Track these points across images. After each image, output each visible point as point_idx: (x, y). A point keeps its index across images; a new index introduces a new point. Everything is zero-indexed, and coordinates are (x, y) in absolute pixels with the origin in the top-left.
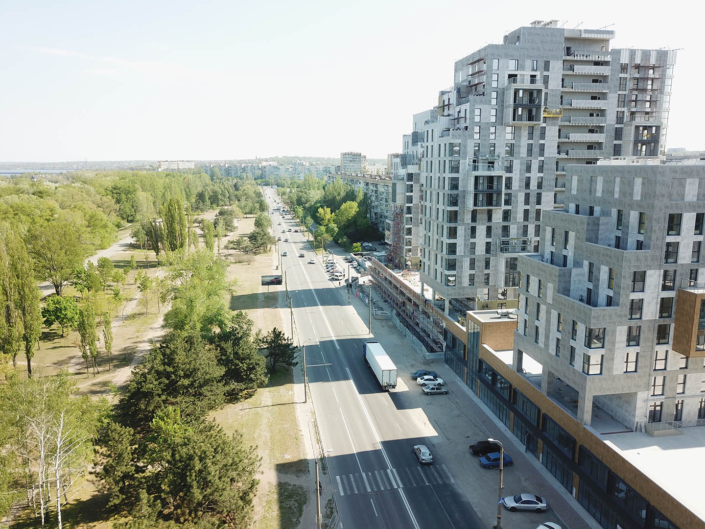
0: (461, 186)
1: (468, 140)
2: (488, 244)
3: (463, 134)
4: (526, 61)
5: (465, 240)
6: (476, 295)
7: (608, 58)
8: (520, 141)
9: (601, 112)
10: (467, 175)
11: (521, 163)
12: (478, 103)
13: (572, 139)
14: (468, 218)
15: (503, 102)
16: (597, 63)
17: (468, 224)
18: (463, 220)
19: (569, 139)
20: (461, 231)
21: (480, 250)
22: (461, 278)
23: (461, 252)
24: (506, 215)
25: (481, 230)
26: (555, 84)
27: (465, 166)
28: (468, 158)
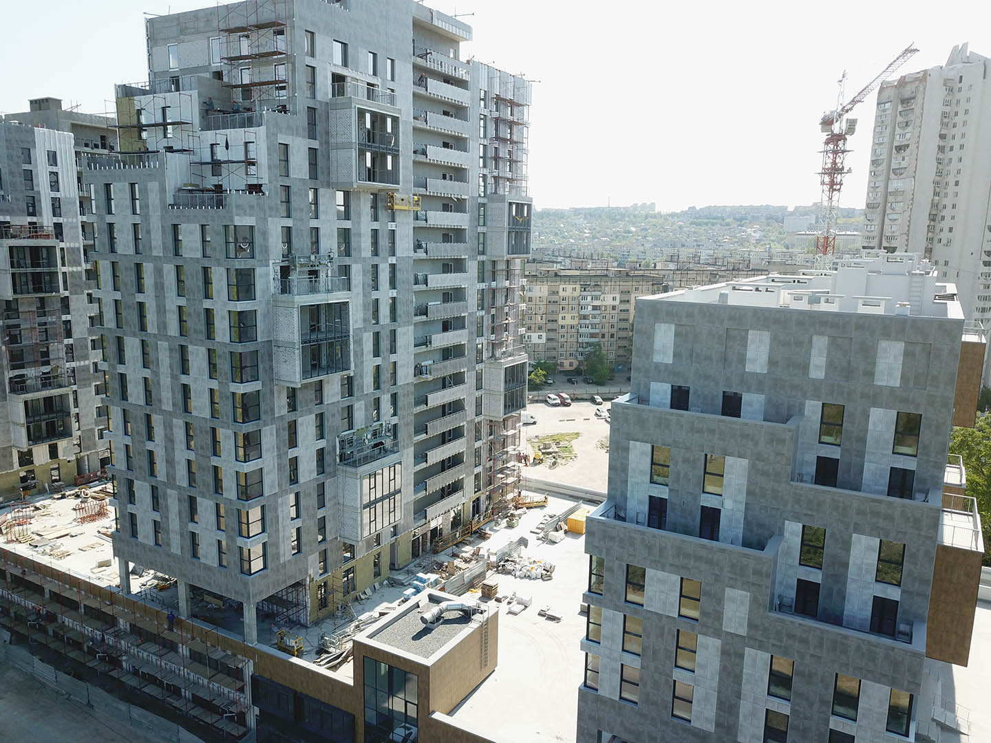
0: (263, 332)
1: (269, 219)
2: (321, 453)
3: (258, 203)
4: (359, 48)
5: (279, 457)
6: (306, 570)
7: (462, 74)
8: (359, 224)
9: (457, 173)
10: (273, 304)
11: (364, 271)
12: (284, 130)
13: (431, 222)
14: (281, 402)
15: (327, 133)
16: (448, 80)
17: (282, 417)
18: (272, 410)
19: (426, 220)
20: (270, 438)
21: (307, 470)
22: (277, 547)
23: (272, 486)
24: (349, 386)
25: (307, 425)
26: (404, 108)
27: (268, 282)
28: (271, 262)
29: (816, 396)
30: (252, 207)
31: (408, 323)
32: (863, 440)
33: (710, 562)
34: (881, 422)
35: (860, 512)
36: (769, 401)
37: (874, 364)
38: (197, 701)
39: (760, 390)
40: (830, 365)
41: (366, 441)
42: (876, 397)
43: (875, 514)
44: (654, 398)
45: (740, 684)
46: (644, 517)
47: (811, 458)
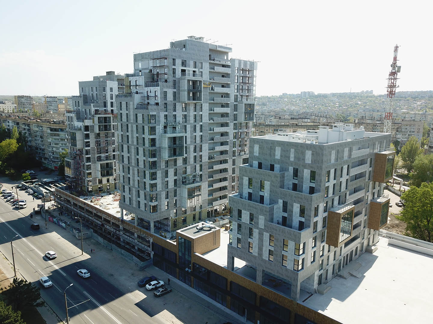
0: (158, 144)
1: (160, 112)
2: (175, 180)
3: (157, 108)
4: (190, 61)
5: (162, 180)
6: (170, 215)
7: (229, 63)
8: (189, 113)
9: (227, 95)
10: (161, 136)
11: (191, 127)
12: (165, 88)
13: (215, 111)
14: (163, 165)
15: (179, 87)
16: (223, 66)
17: (163, 169)
18: (160, 166)
19: (214, 111)
20: (159, 174)
21: (171, 185)
22: (161, 206)
23: (160, 188)
24: (185, 161)
25: (171, 172)
26: (206, 77)
27: (160, 130)
28: (161, 125)
29: (292, 166)
30: (155, 109)
31: (206, 143)
32: (303, 178)
33: (256, 208)
34: (307, 173)
35: (295, 197)
36: (281, 167)
37: (305, 157)
38: (139, 250)
39: (279, 164)
40: (295, 157)
41: (190, 178)
42: (305, 166)
43: (298, 197)
44: (254, 165)
45: (263, 242)
46: (247, 198)
47: (291, 183)
